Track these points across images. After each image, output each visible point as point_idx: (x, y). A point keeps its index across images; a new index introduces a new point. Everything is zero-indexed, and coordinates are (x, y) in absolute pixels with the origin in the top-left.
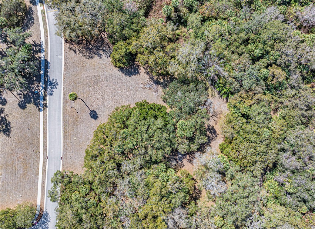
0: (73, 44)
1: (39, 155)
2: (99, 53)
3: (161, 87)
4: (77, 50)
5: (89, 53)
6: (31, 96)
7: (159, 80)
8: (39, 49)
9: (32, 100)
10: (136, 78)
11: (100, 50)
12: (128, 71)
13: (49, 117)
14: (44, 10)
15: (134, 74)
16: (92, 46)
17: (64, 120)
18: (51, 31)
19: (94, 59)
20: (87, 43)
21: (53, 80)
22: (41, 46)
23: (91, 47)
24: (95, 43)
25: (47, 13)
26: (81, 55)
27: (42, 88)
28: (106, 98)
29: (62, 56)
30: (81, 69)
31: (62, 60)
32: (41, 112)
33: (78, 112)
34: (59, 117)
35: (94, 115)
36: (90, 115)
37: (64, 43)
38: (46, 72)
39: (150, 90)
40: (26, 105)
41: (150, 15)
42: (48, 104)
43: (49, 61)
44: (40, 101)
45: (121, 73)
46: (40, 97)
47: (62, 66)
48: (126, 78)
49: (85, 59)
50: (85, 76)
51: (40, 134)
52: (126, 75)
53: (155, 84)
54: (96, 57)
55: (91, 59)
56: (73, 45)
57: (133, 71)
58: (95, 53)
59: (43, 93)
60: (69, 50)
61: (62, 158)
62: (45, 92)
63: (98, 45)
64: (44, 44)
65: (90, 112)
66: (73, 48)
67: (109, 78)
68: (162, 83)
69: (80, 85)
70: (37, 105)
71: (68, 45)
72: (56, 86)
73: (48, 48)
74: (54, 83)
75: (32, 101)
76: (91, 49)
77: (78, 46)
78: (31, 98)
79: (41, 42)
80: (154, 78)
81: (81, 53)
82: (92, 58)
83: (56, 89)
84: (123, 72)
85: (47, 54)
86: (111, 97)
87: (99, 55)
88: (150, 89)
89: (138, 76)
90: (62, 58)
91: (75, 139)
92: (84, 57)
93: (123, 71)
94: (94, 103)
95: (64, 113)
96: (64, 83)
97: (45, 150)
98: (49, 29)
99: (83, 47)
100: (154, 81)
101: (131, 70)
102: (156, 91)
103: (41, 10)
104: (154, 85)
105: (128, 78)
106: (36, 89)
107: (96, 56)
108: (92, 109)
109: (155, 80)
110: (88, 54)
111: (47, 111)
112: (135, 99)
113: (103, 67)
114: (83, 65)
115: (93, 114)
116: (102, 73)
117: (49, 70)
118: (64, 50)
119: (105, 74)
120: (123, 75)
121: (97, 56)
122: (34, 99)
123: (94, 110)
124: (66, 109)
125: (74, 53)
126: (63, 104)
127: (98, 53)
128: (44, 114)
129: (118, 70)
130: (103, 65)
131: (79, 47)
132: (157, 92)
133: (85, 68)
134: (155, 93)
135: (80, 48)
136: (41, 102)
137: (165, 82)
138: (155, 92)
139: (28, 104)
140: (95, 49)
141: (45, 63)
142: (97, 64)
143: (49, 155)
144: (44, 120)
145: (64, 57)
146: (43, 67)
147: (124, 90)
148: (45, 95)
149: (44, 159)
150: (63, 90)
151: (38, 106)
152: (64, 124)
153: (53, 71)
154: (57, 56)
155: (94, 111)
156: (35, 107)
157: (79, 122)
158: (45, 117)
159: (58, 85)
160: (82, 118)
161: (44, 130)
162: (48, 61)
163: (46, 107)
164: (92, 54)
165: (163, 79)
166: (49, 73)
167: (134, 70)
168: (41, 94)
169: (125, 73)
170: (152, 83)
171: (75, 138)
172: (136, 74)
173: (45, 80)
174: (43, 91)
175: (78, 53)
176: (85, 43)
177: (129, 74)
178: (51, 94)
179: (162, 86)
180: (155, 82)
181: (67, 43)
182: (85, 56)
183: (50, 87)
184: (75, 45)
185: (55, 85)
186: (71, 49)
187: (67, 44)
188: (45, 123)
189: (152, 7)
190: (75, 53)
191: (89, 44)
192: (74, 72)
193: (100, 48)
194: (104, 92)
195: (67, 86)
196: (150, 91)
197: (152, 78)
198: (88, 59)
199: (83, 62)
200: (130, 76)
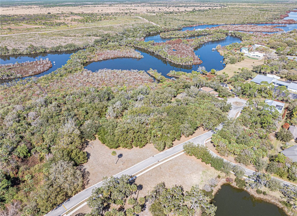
3: (89, 142)
4: (87, 180)
5: (86, 174)
7: (86, 144)
14: (66, 213)
17: (133, 165)
18: (80, 200)
19: (88, 171)
25: (67, 210)
32: (137, 177)
33: (124, 162)
40: (139, 185)
42: (130, 176)
51: (150, 170)
53: (88, 144)
60: (89, 184)
61: (153, 156)
66: (87, 183)
70: (134, 181)
71: (85, 187)
80: (86, 146)
83: (117, 177)
88: (92, 145)
90: (97, 185)
97: (156, 164)
102: (92, 143)
103: (67, 215)
110: (87, 175)
118: (91, 186)
120: (90, 156)
121: (85, 171)
124: (126, 167)
125: (89, 181)
127: (83, 171)
128: (137, 175)
143: (156, 161)
149: (160, 162)
152: (135, 164)
156: (136, 181)
161: (145, 170)
163: (132, 176)
171: (138, 156)
175: (88, 179)
182: (89, 175)
186: (88, 184)
188: (141, 172)
190: (89, 180)
198: (89, 173)
199: (93, 174)
200: (90, 153)
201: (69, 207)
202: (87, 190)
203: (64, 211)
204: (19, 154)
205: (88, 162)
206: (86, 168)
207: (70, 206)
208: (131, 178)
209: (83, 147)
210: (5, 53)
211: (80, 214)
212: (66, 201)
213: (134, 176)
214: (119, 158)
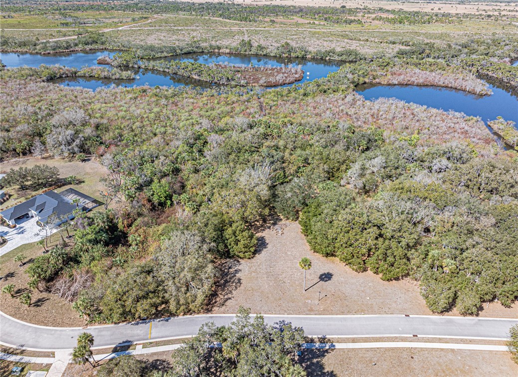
3: (280, 222)
4: (226, 297)
5: (233, 283)
6: (308, 363)
7: (271, 223)
9: (315, 361)
10: (269, 240)
11: (228, 272)
13: (342, 335)
14: (144, 343)
17: (343, 313)
18: (186, 333)
19: (241, 278)
23: (222, 281)
25: (151, 339)
26: (234, 292)
32: (336, 347)
33: (326, 295)
34: (340, 319)
36: (326, 281)
37: (212, 313)
39: (284, 229)
40: (328, 372)
42: (320, 336)
45: (263, 252)
46: (307, 349)
49: (241, 287)
51: (378, 348)
52: (265, 248)
53: (276, 225)
54: (239, 275)
55: (241, 281)
56: (217, 301)
58: (233, 277)
60: (224, 307)
66: (222, 301)
68: (275, 221)
70: (323, 353)
72: (286, 323)
74: (280, 326)
75: (318, 362)
77: (219, 295)
78: (313, 364)
80: (270, 226)
81: (231, 292)
82: (239, 280)
83: (291, 323)
88: (282, 228)
91: (370, 298)
93: (260, 250)
94: (308, 277)
97: (404, 340)
98: (182, 335)
99: (222, 290)
100: (273, 226)
102: (285, 225)
103: (143, 348)
105: (269, 246)
110: (234, 284)
111: (332, 338)
114: (250, 290)
115: (325, 277)
116: (262, 270)
118: (224, 313)
119: (264, 267)
120: (265, 250)
121: (237, 275)
122: (313, 358)
123: (318, 277)
124: (324, 310)
125: (229, 301)
126: (316, 314)
127: (232, 274)
128: (338, 342)
129: (259, 254)
130: (252, 268)
131: (221, 294)
134: (288, 226)
135: (223, 293)
139: (324, 368)
140: (227, 276)
144: (349, 342)
148: (304, 339)
149: (419, 340)
150: (291, 314)
151: (327, 351)
152: (349, 312)
156: (328, 355)
158: (344, 341)
159: (283, 321)
161: (367, 342)
163: (324, 338)
164: (235, 280)
168: (302, 346)
170: (275, 227)
171: (368, 298)
172: (265, 240)
175: (230, 296)
177: (264, 245)
181: (211, 309)
182: (236, 288)
184: (218, 299)
185: (284, 324)
186: (223, 305)
187: (213, 310)
188: (354, 341)
190: (230, 299)
198: (241, 284)
199: (246, 290)
200: (267, 244)
201: (157, 335)
202: (211, 317)
203: (145, 337)
204: (153, 195)
205: (253, 260)
206: (240, 270)
207: (160, 335)
208: (321, 342)
209: (262, 226)
210: (246, 51)
211: (164, 361)
212: (162, 319)
213: (329, 340)
214: (319, 280)
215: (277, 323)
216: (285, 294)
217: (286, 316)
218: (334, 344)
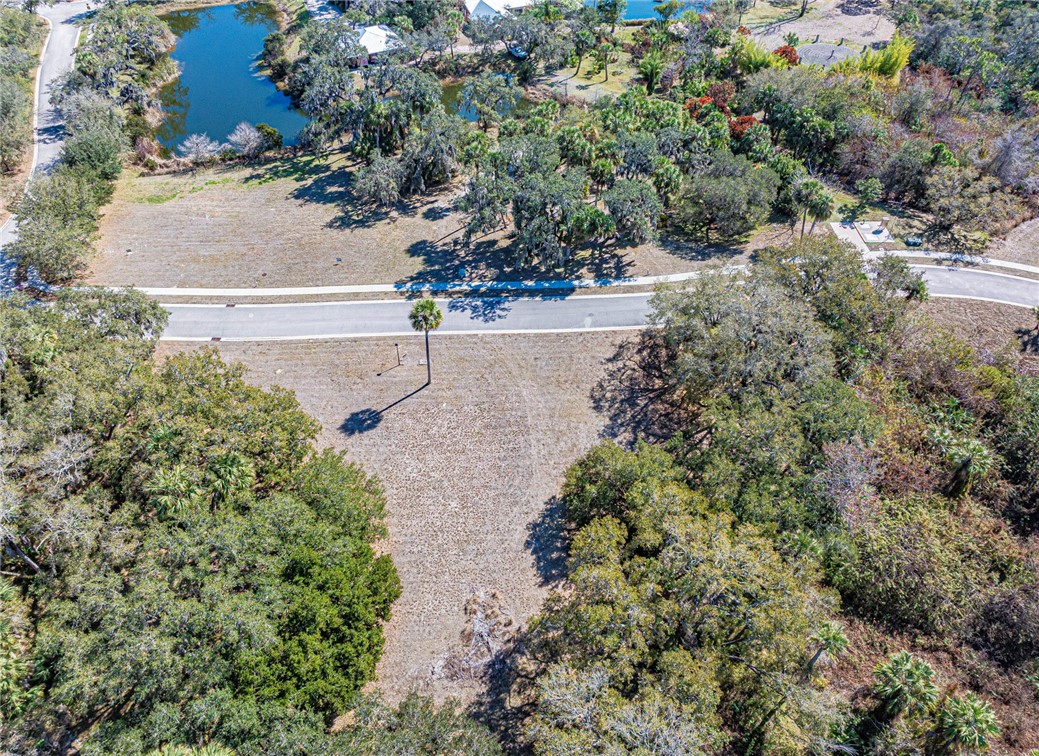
0: (640, 351)
1: (246, 288)
2: (623, 429)
3: (474, 699)
4: (620, 364)
5: (614, 399)
6: (448, 264)
7: (515, 687)
8: (608, 275)
9: (436, 267)
10: (523, 571)
11: (634, 433)
12: (556, 537)
13: (374, 304)
15: (539, 559)
16: (646, 405)
19: (594, 414)
20: (653, 391)
21: (503, 309)
22: (617, 277)
24: (661, 415)
26: (604, 375)
27: (476, 286)
28: (428, 457)
29: (594, 325)
30: (548, 377)
31: (579, 327)
32: (392, 286)
33: (379, 375)
34: (366, 329)
35: (358, 423)
36: (363, 412)
37: (640, 330)
38: (532, 293)
39: (458, 635)
40: (419, 256)
41: (851, 622)
43: (567, 298)
44: (429, 282)
45: (542, 507)
46: (445, 282)
47: (555, 328)
48: (520, 528)
49: (589, 387)
50: (521, 392)
52: (535, 526)
53: (491, 665)
54: (602, 421)
55: (593, 405)
56: (637, 353)
57: (555, 555)
58: (616, 415)
59: (457, 288)
60: (618, 343)
61: (219, 339)
62: (460, 292)
63: (653, 423)
64: (627, 283)
65: (374, 409)
66: (626, 354)
67: (518, 466)
68: (498, 703)
69: (485, 376)
70: (419, 278)
71: (637, 340)
72: (481, 318)
73: (615, 292)
74: (494, 312)
75: (432, 266)
76: (633, 405)
77: (636, 367)
78: (442, 264)
79: (631, 276)
80: (523, 654)
81: (610, 375)
82: (598, 408)
83: (472, 318)
84: (545, 517)
85: (595, 293)
86: (432, 474)
87: (613, 429)
88: (466, 636)
89: (532, 576)
90: (584, 326)
92: (595, 385)
93: (551, 516)
94: (410, 422)
95: (379, 339)
96: (494, 335)
99: (635, 379)
100: (509, 654)
101: (558, 549)
102: (453, 671)
104: (487, 659)
105: (521, 534)
106: (471, 273)
107: (608, 419)
108: (389, 416)
109: (514, 661)
110: (608, 395)
111: (395, 299)
112: (415, 571)
113: (562, 444)
114: (566, 381)
115: (366, 420)
116: (538, 441)
117: (537, 298)
118: (613, 331)
119: (534, 451)
120: (534, 517)
121: (607, 422)
122: (439, 270)
123: (382, 422)
125: (610, 355)
127: (622, 425)
128: (386, 293)
129: (554, 497)
130: (570, 444)
131: (634, 369)
132: (452, 677)
133: (552, 389)
134: (441, 663)
135: (629, 372)
136: (428, 285)
137: (505, 717)
138: (449, 664)
139: (424, 260)
140: (634, 417)
141: (562, 289)
142: (572, 425)
143: (238, 309)
144: (366, 293)
145: (588, 333)
146: (547, 285)
147: (461, 520)
148: (450, 295)
149: (230, 298)
150: (469, 335)
151: (412, 279)
153: (534, 309)
154: (591, 315)
155: (379, 420)
156: (412, 274)
157: (342, 380)
158: (375, 295)
159: (486, 321)
160: (354, 387)
162: (568, 295)
163: (410, 297)
164: (610, 407)
165: (519, 709)
166: (526, 299)
167: (558, 559)
168: (455, 286)
169: (543, 522)
170: (497, 646)
171: (279, 371)
172: (538, 569)
173: (502, 291)
174: (465, 287)
175: (610, 366)
176: (653, 386)
177: (537, 540)
178: (453, 307)
179: (481, 704)
180: (503, 662)
181: (644, 337)
182: (601, 386)
183: (479, 303)
184: (637, 358)
185: (485, 315)
186: (621, 347)
187: (640, 337)
189: (901, 634)
190: (609, 360)
191: (651, 395)
192: (536, 359)
193: (644, 431)
194: (456, 452)
195: (482, 344)
196: (457, 640)
197: (521, 643)
198: (592, 397)
199: (577, 383)
200: (528, 544)
213: (402, 294)
214: (383, 413)
215: (500, 317)
216: (479, 376)
217: (480, 332)
218: (395, 289)
